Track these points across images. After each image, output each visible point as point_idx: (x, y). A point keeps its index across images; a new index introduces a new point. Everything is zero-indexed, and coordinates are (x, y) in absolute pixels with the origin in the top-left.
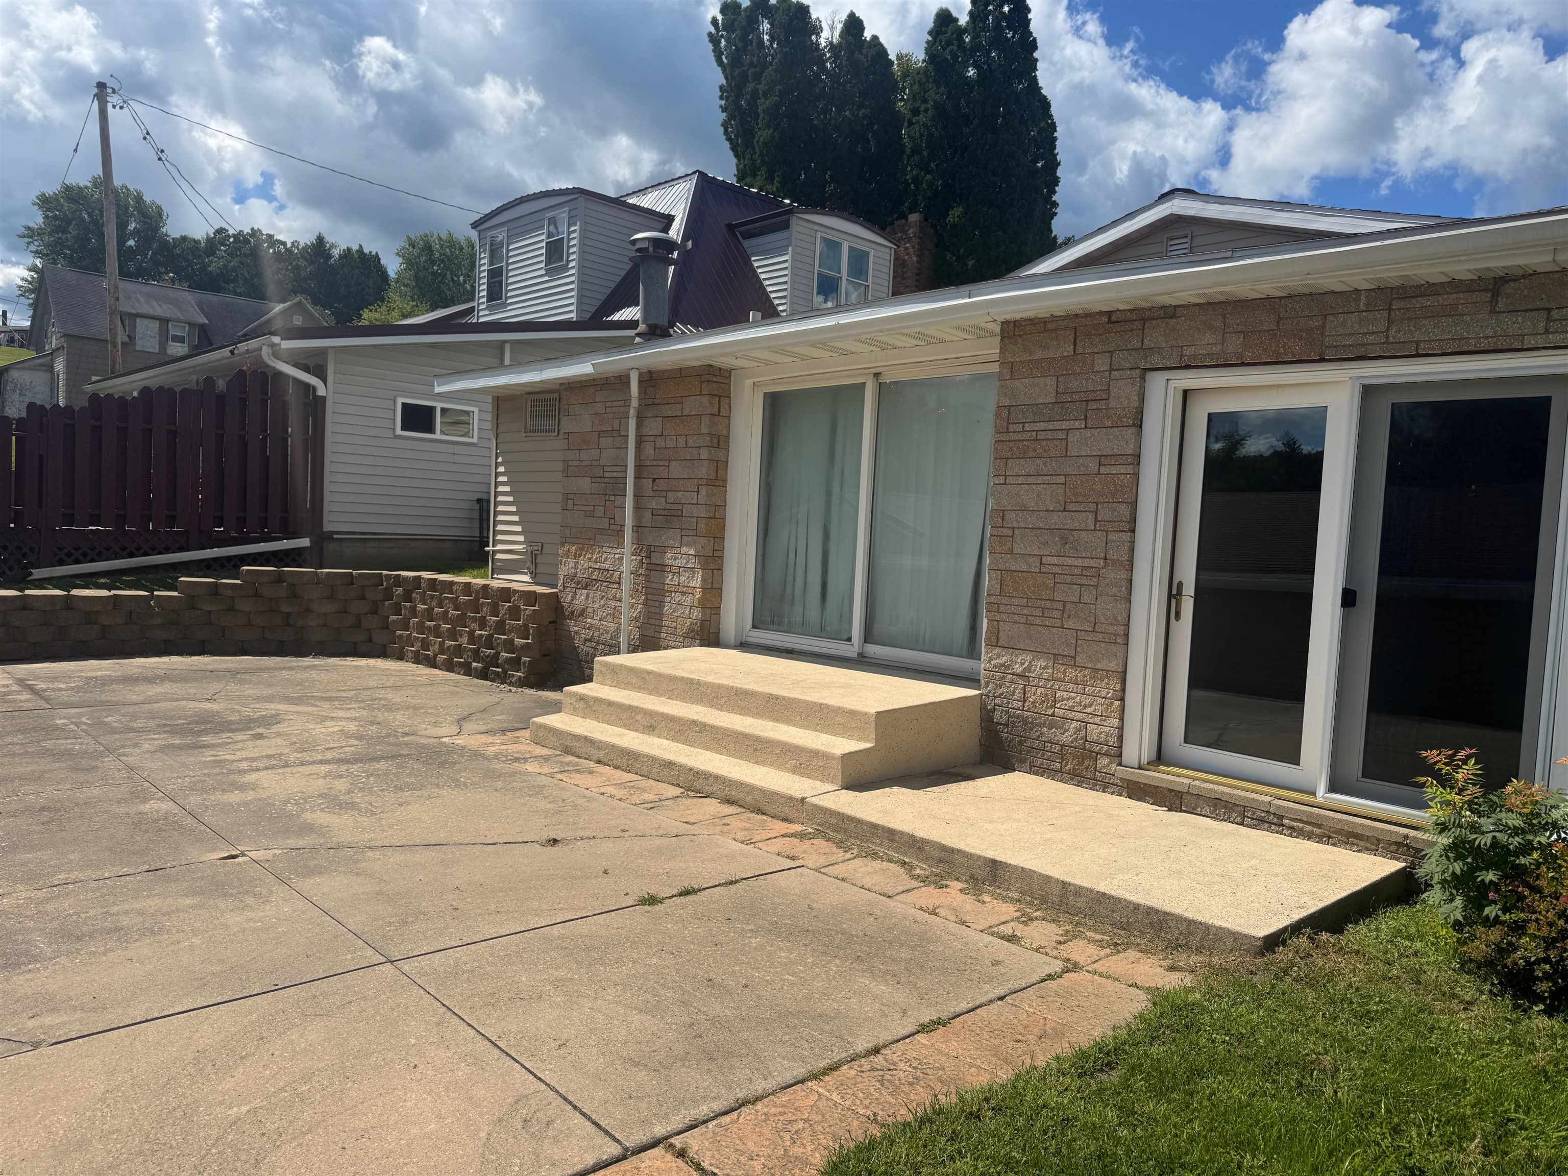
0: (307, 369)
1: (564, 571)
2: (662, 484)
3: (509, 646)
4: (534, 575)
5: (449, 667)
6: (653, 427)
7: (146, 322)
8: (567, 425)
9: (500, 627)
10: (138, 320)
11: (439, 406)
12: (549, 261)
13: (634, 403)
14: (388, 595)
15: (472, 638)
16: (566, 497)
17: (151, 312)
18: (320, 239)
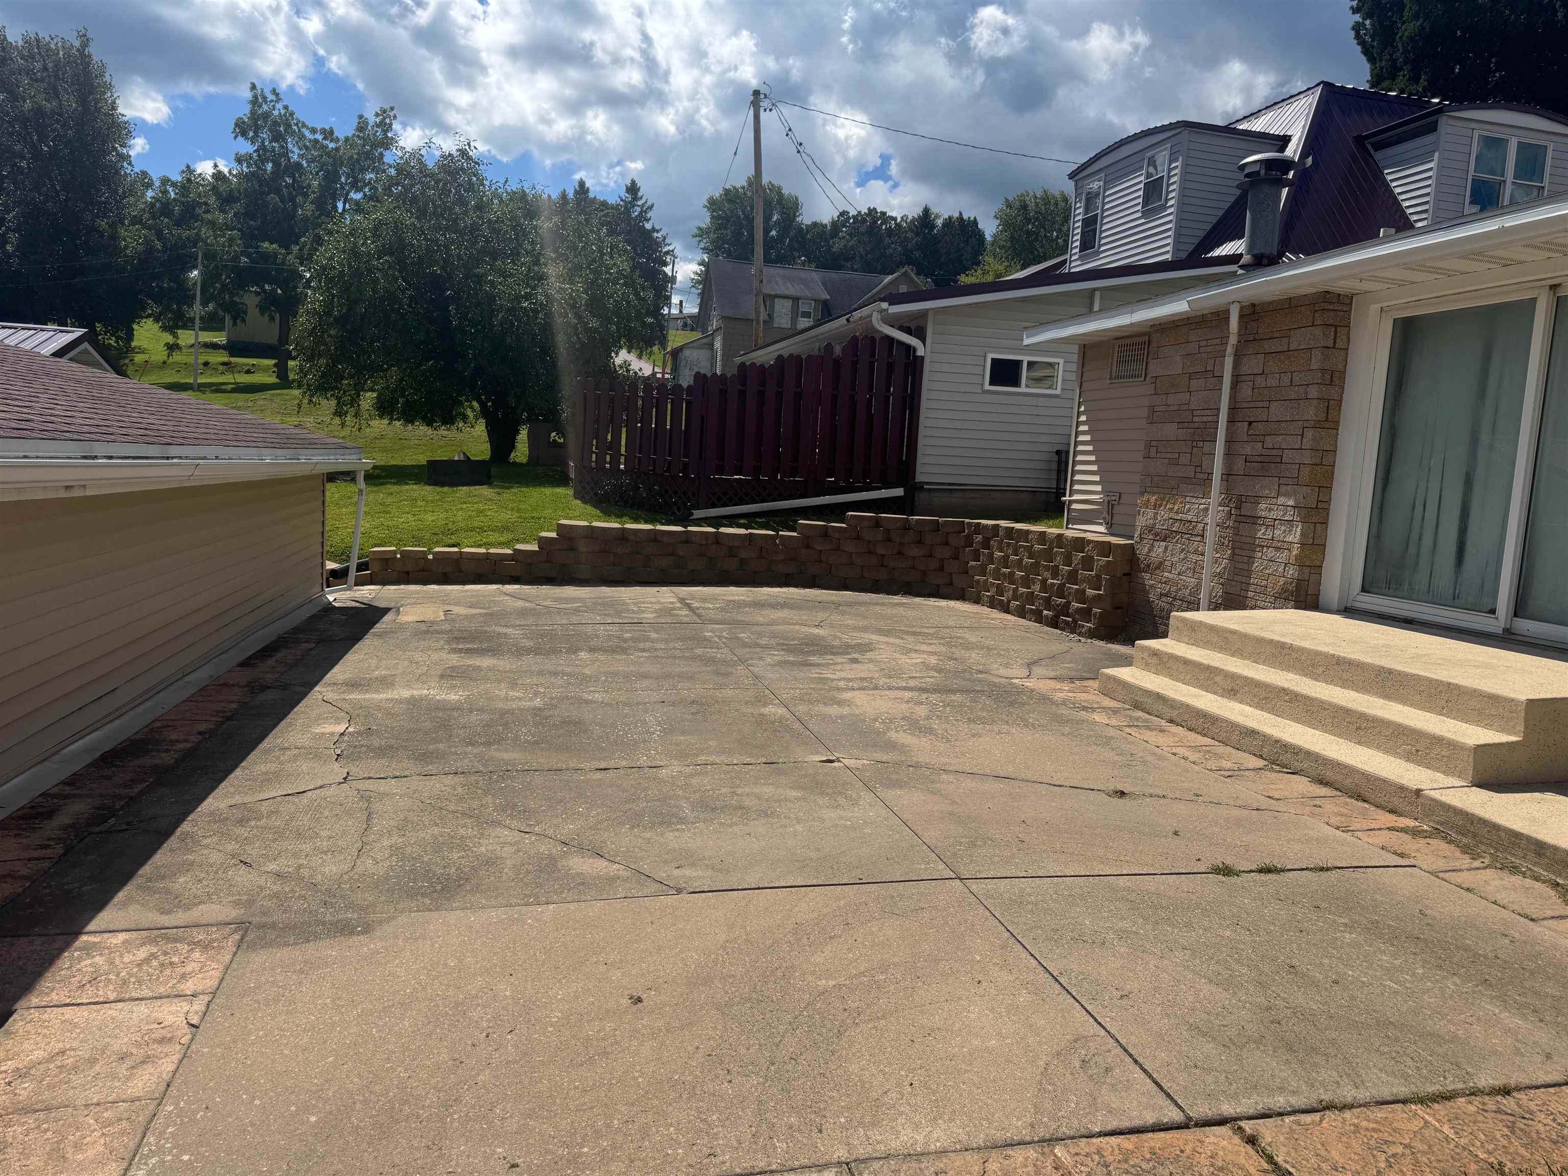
0: (909, 331)
1: (1141, 522)
2: (1260, 428)
3: (1081, 596)
4: (1110, 525)
5: (1021, 613)
6: (1252, 365)
7: (782, 301)
8: (1155, 368)
9: (1072, 577)
10: (776, 300)
11: (1026, 359)
12: (1146, 202)
13: (1233, 340)
14: (969, 542)
15: (1044, 586)
16: (1149, 445)
17: (787, 293)
18: (926, 211)
